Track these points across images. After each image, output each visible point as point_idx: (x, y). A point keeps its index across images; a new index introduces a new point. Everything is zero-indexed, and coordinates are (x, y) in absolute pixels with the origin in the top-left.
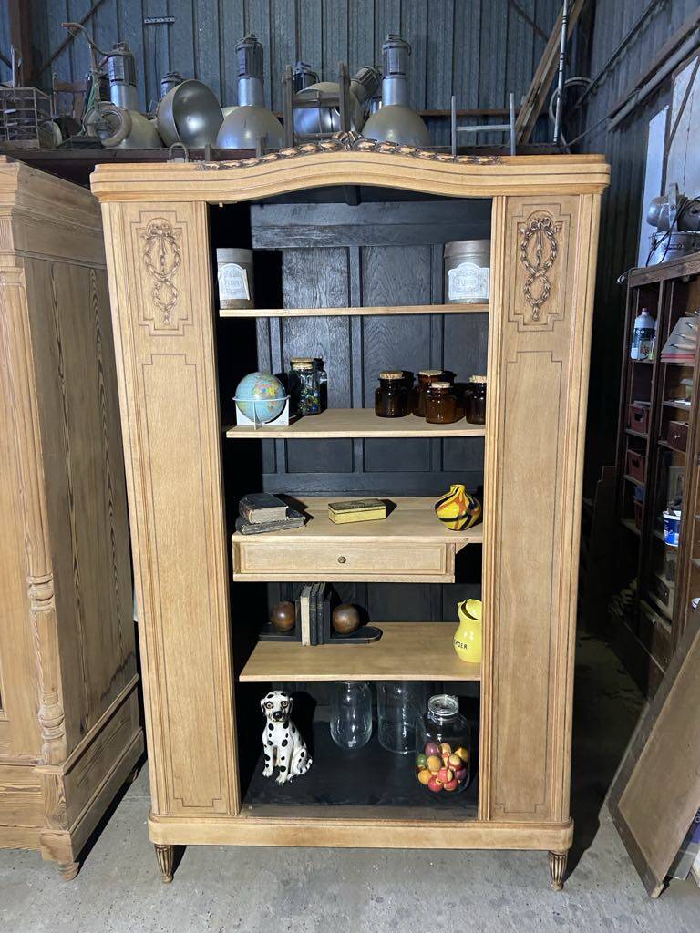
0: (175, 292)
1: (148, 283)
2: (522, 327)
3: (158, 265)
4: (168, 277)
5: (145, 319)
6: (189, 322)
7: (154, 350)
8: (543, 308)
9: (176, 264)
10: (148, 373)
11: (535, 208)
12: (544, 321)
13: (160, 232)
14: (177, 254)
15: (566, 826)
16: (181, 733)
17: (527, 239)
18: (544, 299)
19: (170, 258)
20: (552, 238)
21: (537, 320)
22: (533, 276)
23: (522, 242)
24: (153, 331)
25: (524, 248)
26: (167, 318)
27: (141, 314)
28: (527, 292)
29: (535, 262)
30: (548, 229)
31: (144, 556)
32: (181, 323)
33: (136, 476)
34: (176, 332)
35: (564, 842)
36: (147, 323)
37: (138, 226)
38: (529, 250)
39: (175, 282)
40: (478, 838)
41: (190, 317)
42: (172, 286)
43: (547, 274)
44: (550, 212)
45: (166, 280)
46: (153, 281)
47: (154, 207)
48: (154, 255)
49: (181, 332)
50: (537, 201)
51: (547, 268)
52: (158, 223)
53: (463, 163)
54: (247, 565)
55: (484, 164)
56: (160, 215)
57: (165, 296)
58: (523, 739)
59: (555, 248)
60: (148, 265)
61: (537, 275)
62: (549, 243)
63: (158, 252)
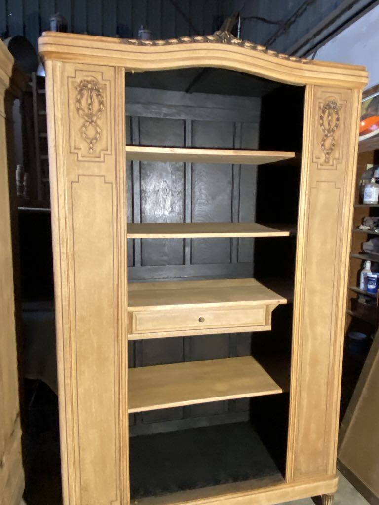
0: (99, 130)
1: (78, 122)
2: (319, 167)
3: (86, 111)
4: (94, 119)
5: (75, 149)
6: (109, 152)
7: (81, 172)
8: (331, 156)
9: (100, 110)
10: (75, 189)
11: (329, 94)
12: (331, 163)
13: (90, 86)
14: (101, 103)
15: (335, 477)
16: (89, 456)
17: (324, 112)
18: (331, 149)
19: (96, 106)
20: (337, 113)
21: (328, 162)
22: (326, 136)
23: (321, 114)
24: (80, 158)
25: (322, 118)
26: (91, 148)
27: (72, 145)
28: (323, 145)
29: (327, 126)
30: (334, 108)
31: (66, 326)
32: (102, 153)
33: (63, 266)
34: (97, 159)
35: (335, 487)
36: (76, 151)
37: (73, 80)
38: (325, 118)
39: (99, 123)
40: (286, 494)
41: (109, 148)
42: (97, 125)
43: (334, 135)
44: (337, 98)
45: (92, 121)
46: (82, 121)
47: (85, 67)
48: (84, 101)
49: (102, 159)
50: (330, 90)
51: (333, 131)
52: (89, 79)
53: (292, 61)
54: (138, 327)
55: (304, 63)
56: (90, 74)
57: (91, 132)
58: (313, 425)
59: (338, 120)
60: (78, 110)
61: (329, 135)
62: (335, 117)
63: (87, 100)
